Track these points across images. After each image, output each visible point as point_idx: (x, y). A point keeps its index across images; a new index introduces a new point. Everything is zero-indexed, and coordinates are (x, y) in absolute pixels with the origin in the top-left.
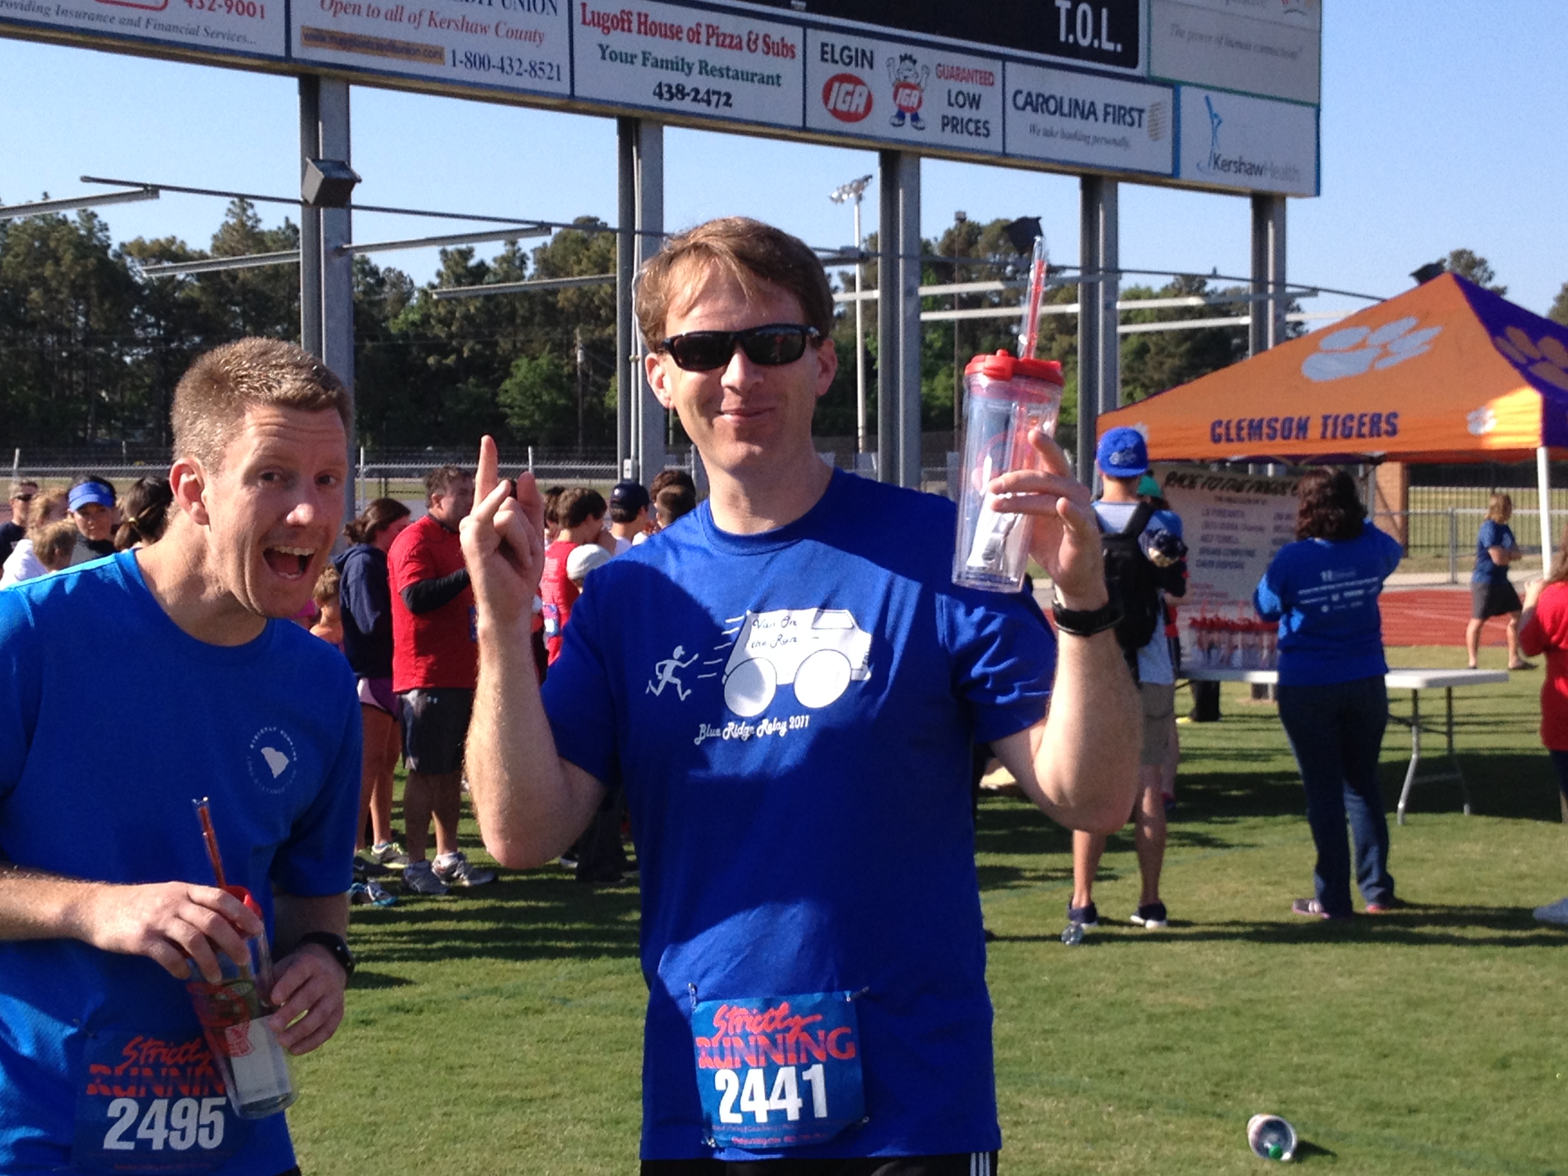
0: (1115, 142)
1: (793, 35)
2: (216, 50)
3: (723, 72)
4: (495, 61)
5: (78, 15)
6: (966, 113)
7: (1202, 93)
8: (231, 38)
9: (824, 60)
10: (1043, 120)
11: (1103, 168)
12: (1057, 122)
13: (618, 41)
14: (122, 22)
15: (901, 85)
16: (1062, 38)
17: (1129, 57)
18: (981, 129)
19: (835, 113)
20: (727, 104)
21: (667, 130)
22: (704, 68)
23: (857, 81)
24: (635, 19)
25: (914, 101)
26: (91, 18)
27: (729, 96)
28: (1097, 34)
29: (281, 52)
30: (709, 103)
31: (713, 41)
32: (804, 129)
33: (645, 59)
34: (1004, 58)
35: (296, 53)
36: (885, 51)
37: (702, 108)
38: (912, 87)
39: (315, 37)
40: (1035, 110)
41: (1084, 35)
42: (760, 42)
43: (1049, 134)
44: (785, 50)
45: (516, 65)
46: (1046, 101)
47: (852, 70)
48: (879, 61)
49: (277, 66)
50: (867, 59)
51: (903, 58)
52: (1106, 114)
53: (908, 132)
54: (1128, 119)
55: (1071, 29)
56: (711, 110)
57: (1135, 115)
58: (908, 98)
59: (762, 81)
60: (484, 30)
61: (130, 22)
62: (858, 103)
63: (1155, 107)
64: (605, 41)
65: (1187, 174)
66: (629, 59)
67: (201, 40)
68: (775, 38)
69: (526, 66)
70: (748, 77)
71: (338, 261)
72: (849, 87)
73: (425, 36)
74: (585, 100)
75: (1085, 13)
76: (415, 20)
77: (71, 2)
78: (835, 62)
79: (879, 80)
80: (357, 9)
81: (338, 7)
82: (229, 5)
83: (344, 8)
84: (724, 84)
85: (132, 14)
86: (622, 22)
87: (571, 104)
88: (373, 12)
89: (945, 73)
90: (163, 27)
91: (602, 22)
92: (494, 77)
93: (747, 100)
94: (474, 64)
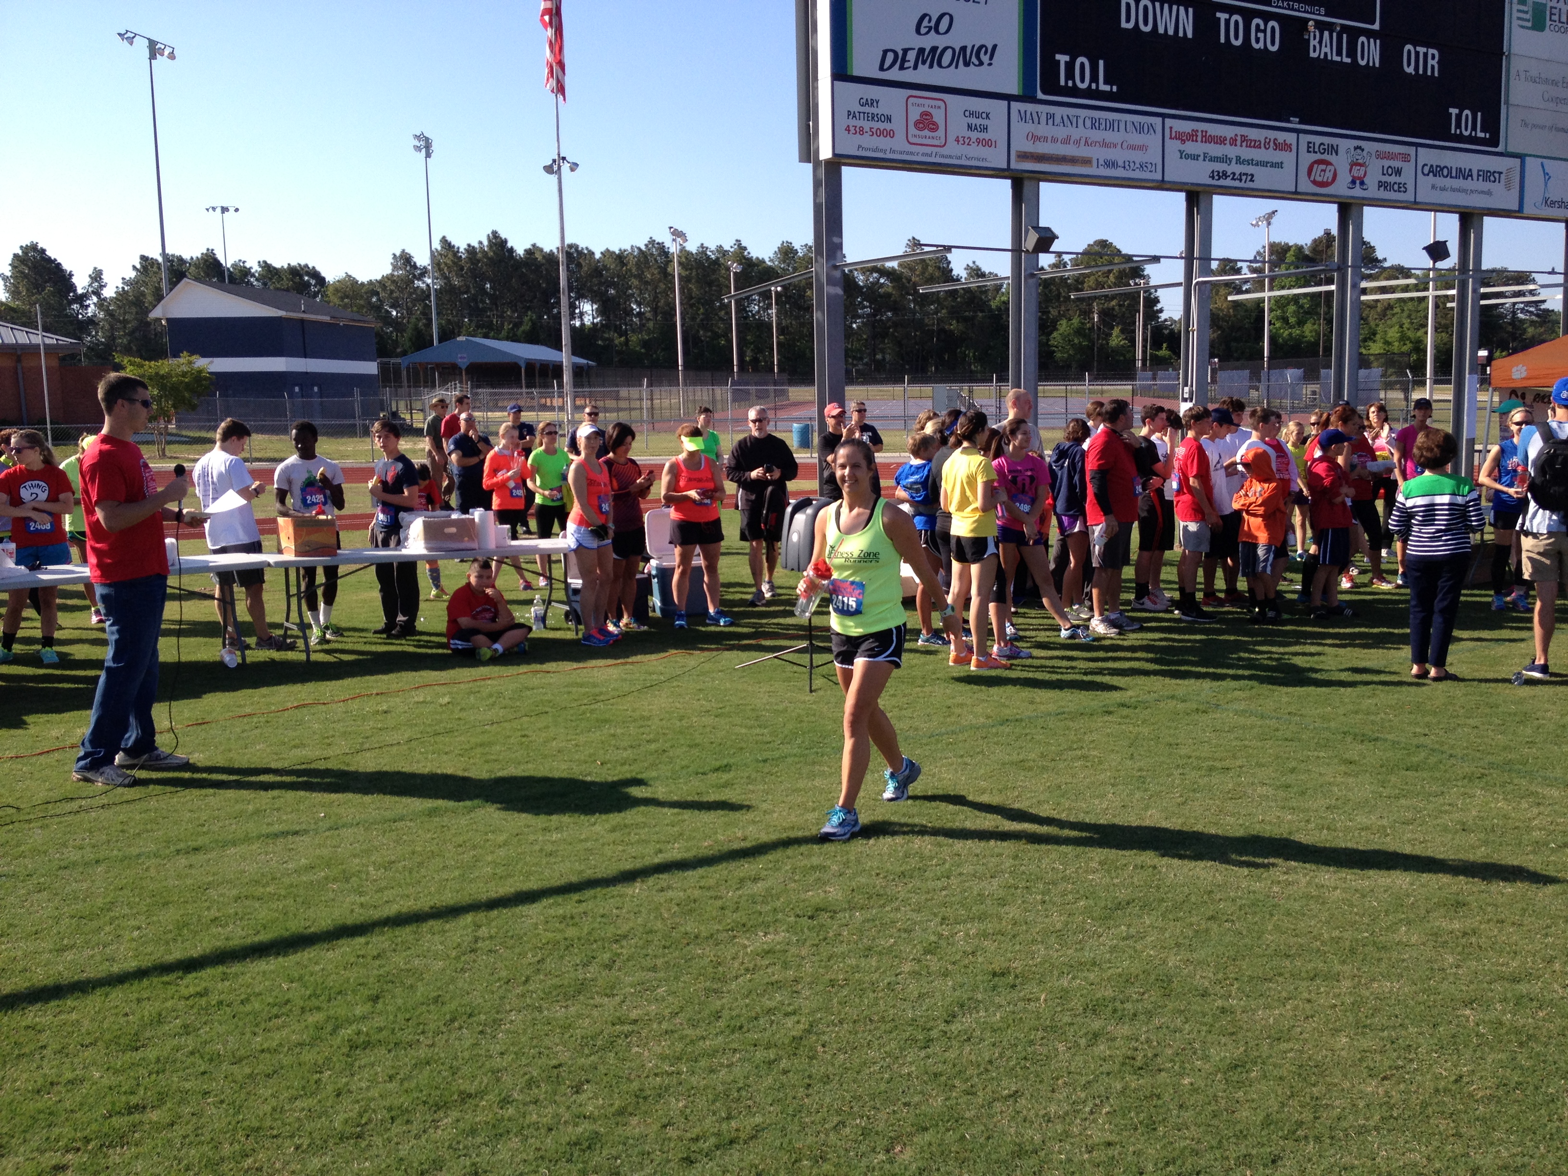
0: (1483, 192)
1: (1291, 138)
2: (971, 167)
3: (1250, 162)
4: (1121, 163)
5: (901, 153)
6: (1393, 179)
7: (1540, 160)
8: (977, 160)
9: (1309, 152)
10: (1440, 181)
11: (1475, 208)
12: (1448, 182)
13: (1191, 147)
14: (923, 154)
15: (1354, 164)
16: (1453, 132)
17: (1494, 141)
18: (1402, 188)
19: (1315, 182)
20: (1251, 180)
21: (1215, 197)
22: (1239, 160)
23: (1327, 163)
24: (1199, 134)
25: (1362, 173)
26: (908, 153)
27: (1252, 175)
28: (1474, 128)
29: (1005, 166)
30: (1241, 180)
31: (1244, 144)
32: (1296, 192)
33: (1205, 157)
34: (1417, 145)
35: (1012, 167)
36: (1345, 145)
37: (1237, 184)
38: (1360, 165)
39: (1024, 156)
40: (1435, 175)
41: (1466, 130)
42: (1272, 144)
43: (1443, 189)
44: (1286, 147)
45: (1132, 165)
46: (1442, 169)
47: (1325, 157)
48: (1341, 150)
49: (1002, 174)
50: (1334, 150)
51: (1356, 148)
52: (1479, 175)
53: (1357, 192)
54: (1492, 178)
55: (1458, 126)
56: (1242, 185)
57: (1497, 175)
58: (1358, 172)
59: (1272, 166)
60: (1115, 146)
61: (927, 155)
62: (1329, 175)
63: (1509, 170)
64: (1182, 147)
65: (1528, 210)
66: (1195, 157)
67: (964, 162)
68: (1281, 140)
69: (1138, 165)
70: (1264, 164)
71: (1031, 281)
72: (1323, 167)
73: (1082, 152)
74: (1169, 182)
75: (1467, 116)
76: (1077, 142)
77: (897, 146)
78: (1315, 152)
79: (1341, 162)
80: (1046, 139)
81: (1036, 138)
82: (978, 141)
83: (1039, 139)
84: (1250, 169)
85: (928, 150)
86: (1192, 136)
87: (1162, 185)
88: (1054, 140)
89: (1381, 156)
90: (943, 156)
91: (1181, 137)
92: (1119, 173)
93: (1263, 178)
94: (1108, 166)
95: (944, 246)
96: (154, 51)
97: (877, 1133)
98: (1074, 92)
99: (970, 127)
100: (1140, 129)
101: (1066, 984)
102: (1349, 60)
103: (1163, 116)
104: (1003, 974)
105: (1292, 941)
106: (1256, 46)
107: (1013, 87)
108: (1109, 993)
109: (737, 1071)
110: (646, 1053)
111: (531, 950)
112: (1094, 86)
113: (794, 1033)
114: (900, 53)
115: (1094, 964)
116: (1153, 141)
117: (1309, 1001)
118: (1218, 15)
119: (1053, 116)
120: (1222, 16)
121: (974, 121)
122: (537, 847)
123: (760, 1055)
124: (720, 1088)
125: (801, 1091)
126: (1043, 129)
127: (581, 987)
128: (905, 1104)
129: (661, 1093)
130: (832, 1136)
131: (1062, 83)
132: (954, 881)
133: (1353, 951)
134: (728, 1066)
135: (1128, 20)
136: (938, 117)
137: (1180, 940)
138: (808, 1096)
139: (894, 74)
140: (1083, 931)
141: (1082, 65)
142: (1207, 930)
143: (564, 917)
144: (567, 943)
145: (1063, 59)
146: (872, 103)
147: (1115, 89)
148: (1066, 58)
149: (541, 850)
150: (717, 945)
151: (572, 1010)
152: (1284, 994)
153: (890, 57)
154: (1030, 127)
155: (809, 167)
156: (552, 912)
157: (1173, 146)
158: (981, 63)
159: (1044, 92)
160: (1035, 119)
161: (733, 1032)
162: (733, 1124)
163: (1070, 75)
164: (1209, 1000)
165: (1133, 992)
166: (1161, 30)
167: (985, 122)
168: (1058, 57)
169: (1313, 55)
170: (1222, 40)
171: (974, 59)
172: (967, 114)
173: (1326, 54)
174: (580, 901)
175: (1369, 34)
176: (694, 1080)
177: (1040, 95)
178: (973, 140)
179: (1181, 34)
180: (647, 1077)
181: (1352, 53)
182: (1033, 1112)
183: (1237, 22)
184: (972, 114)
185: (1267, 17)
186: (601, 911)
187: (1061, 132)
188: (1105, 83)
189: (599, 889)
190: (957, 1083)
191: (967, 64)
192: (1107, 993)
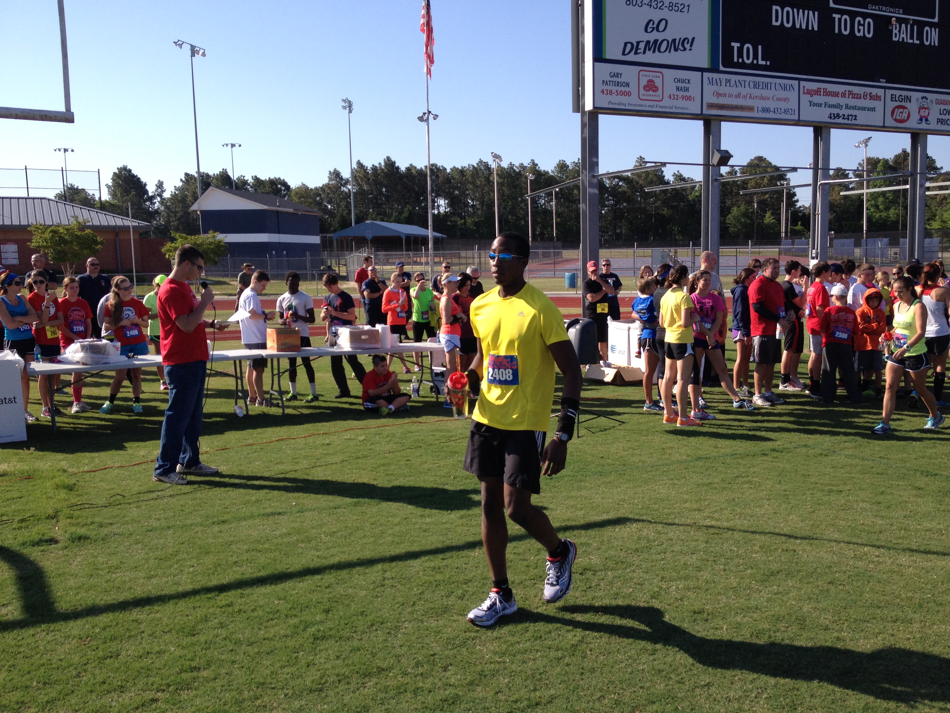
1: (880, 92)
2: (678, 113)
3: (854, 108)
4: (772, 110)
5: (635, 105)
8: (683, 109)
9: (892, 101)
13: (816, 99)
14: (649, 106)
15: (921, 108)
19: (896, 120)
20: (855, 119)
21: (832, 130)
22: (847, 107)
23: (904, 108)
24: (822, 91)
25: (926, 114)
26: (639, 105)
27: (856, 116)
29: (699, 112)
30: (848, 119)
31: (851, 96)
32: (884, 127)
33: (825, 105)
35: (704, 113)
36: (915, 96)
37: (846, 121)
38: (926, 109)
39: (711, 106)
42: (868, 96)
44: (878, 98)
45: (779, 110)
47: (903, 104)
48: (913, 100)
49: (698, 117)
50: (909, 99)
51: (922, 98)
53: (924, 126)
56: (849, 122)
58: (924, 113)
59: (868, 110)
60: (769, 99)
61: (651, 106)
62: (905, 115)
64: (811, 99)
66: (820, 105)
67: (674, 110)
68: (874, 94)
69: (783, 110)
70: (864, 109)
71: (716, 184)
72: (901, 110)
73: (748, 103)
74: (803, 121)
76: (745, 97)
77: (633, 101)
78: (896, 101)
79: (913, 107)
80: (725, 95)
81: (719, 95)
82: (683, 97)
83: (721, 95)
84: (854, 112)
85: (652, 103)
86: (817, 92)
87: (798, 123)
88: (730, 96)
89: (938, 102)
90: (661, 107)
91: (810, 93)
92: (771, 115)
93: (863, 118)
94: (764, 111)
95: (661, 163)
96: (194, 51)
97: (624, 703)
98: (743, 65)
99: (678, 89)
100: (784, 88)
101: (739, 620)
102: (918, 42)
103: (799, 80)
104: (700, 613)
105: (882, 598)
106: (858, 35)
107: (705, 64)
108: (766, 626)
109: (539, 662)
110: (485, 650)
111: (415, 586)
112: (755, 62)
113: (573, 642)
114: (635, 44)
115: (757, 608)
116: (793, 95)
117: (893, 635)
118: (834, 15)
119: (729, 81)
120: (837, 16)
121: (680, 85)
122: (417, 526)
123: (553, 654)
124: (530, 672)
125: (578, 677)
126: (723, 89)
127: (446, 610)
128: (641, 687)
129: (494, 673)
130: (597, 704)
131: (736, 60)
132: (668, 555)
133: (921, 606)
134: (533, 660)
135: (777, 20)
136: (658, 82)
137: (811, 596)
138: (582, 679)
139: (631, 57)
140: (750, 588)
141: (748, 49)
142: (828, 590)
143: (435, 568)
144: (437, 583)
145: (736, 45)
146: (617, 75)
147: (768, 63)
148: (738, 45)
149: (420, 528)
150: (525, 588)
151: (441, 622)
152: (877, 630)
153: (629, 46)
154: (715, 88)
155: (579, 115)
156: (427, 564)
157: (805, 99)
158: (685, 49)
159: (724, 66)
160: (719, 83)
161: (536, 639)
162: (538, 694)
163: (740, 55)
164: (829, 632)
165: (781, 626)
166: (798, 26)
167: (687, 85)
168: (733, 44)
169: (895, 39)
170: (837, 31)
171: (680, 47)
172: (676, 80)
173: (903, 38)
174: (443, 559)
175: (932, 25)
176: (514, 667)
177: (722, 68)
178: (680, 96)
179: (810, 28)
180: (486, 663)
181: (920, 37)
182: (719, 695)
183: (846, 20)
184: (679, 81)
185: (865, 16)
186: (456, 565)
187: (735, 91)
188: (762, 60)
189: (454, 552)
190: (672, 676)
191: (676, 50)
192: (765, 627)
